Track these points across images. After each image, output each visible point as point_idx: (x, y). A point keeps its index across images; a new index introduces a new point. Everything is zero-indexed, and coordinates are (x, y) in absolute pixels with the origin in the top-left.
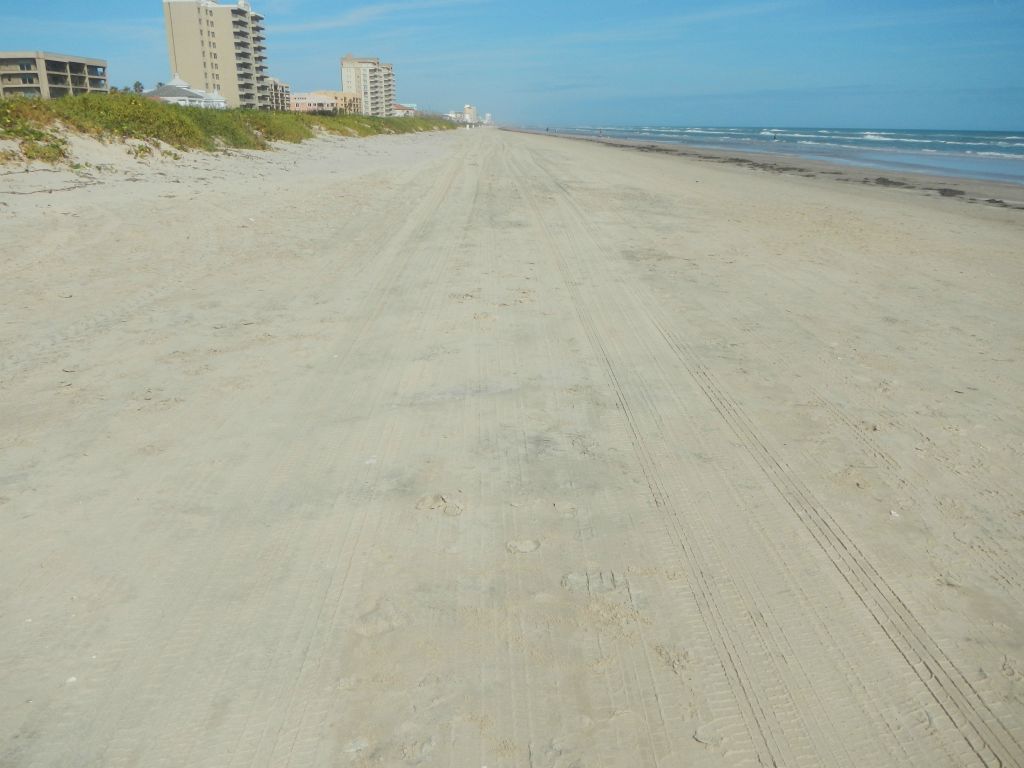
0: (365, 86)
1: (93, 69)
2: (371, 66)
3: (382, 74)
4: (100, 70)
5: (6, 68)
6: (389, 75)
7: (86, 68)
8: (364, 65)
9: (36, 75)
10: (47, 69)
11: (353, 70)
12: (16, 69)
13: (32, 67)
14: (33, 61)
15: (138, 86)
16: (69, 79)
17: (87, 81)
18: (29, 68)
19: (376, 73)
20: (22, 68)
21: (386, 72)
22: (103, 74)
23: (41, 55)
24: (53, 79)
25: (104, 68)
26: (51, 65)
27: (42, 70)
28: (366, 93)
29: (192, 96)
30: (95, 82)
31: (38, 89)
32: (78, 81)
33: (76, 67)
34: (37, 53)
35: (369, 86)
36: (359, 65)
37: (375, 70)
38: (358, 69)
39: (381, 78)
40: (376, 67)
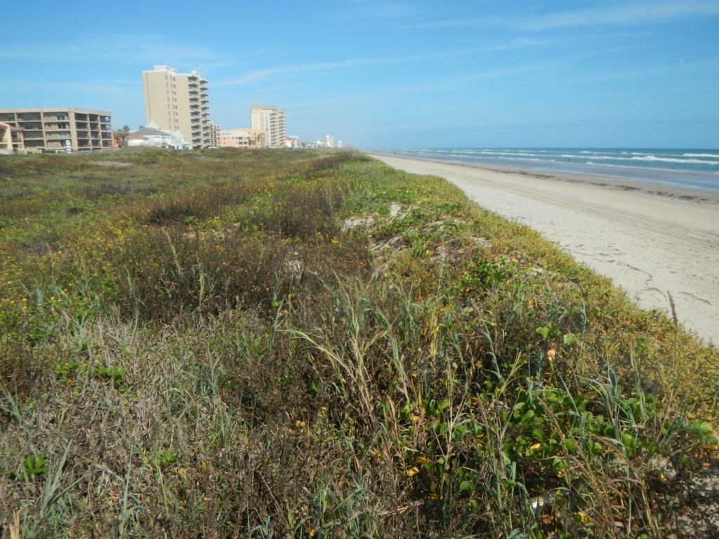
0: (267, 125)
1: (103, 118)
2: (271, 112)
3: (277, 117)
4: (107, 119)
5: (48, 118)
6: (282, 117)
7: (99, 118)
8: (266, 111)
9: (68, 123)
10: (76, 119)
11: (259, 114)
12: (55, 119)
13: (66, 117)
14: (67, 114)
15: (126, 128)
16: (89, 125)
17: (99, 126)
18: (63, 118)
19: (274, 116)
20: (59, 118)
21: (280, 115)
22: (109, 121)
23: (72, 110)
24: (79, 125)
25: (110, 117)
26: (78, 116)
27: (72, 120)
28: (267, 129)
29: (164, 135)
30: (103, 127)
31: (69, 132)
32: (94, 126)
33: (93, 117)
34: (70, 108)
35: (269, 124)
36: (263, 111)
37: (273, 114)
38: (262, 114)
39: (277, 120)
40: (274, 112)
